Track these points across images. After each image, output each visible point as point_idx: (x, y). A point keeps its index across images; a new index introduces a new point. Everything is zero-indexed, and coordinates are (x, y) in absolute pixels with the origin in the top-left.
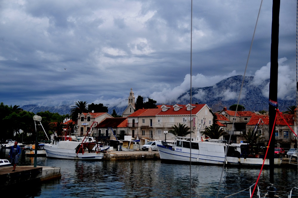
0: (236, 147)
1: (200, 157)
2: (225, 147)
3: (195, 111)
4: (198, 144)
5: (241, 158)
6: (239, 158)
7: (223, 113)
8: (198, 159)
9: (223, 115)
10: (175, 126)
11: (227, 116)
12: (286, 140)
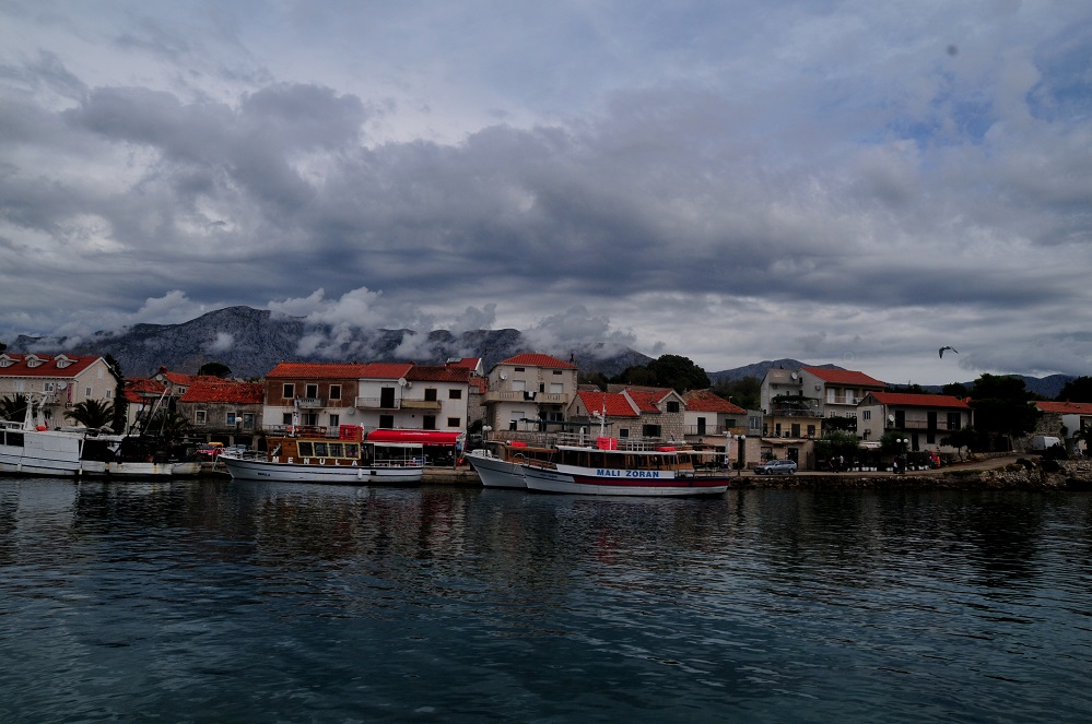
0: (113, 442)
1: (25, 461)
2: (80, 442)
3: (73, 369)
4: (22, 435)
5: (111, 463)
6: (107, 462)
7: (159, 378)
8: (19, 466)
9: (158, 381)
10: (6, 398)
11: (166, 383)
12: (247, 431)
